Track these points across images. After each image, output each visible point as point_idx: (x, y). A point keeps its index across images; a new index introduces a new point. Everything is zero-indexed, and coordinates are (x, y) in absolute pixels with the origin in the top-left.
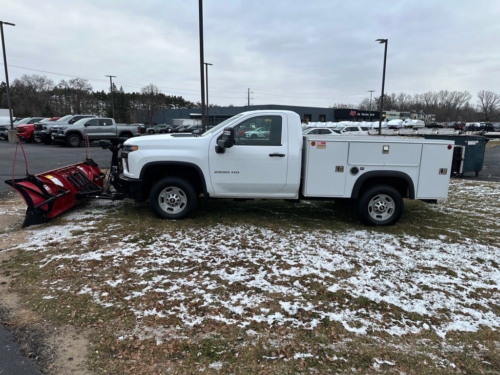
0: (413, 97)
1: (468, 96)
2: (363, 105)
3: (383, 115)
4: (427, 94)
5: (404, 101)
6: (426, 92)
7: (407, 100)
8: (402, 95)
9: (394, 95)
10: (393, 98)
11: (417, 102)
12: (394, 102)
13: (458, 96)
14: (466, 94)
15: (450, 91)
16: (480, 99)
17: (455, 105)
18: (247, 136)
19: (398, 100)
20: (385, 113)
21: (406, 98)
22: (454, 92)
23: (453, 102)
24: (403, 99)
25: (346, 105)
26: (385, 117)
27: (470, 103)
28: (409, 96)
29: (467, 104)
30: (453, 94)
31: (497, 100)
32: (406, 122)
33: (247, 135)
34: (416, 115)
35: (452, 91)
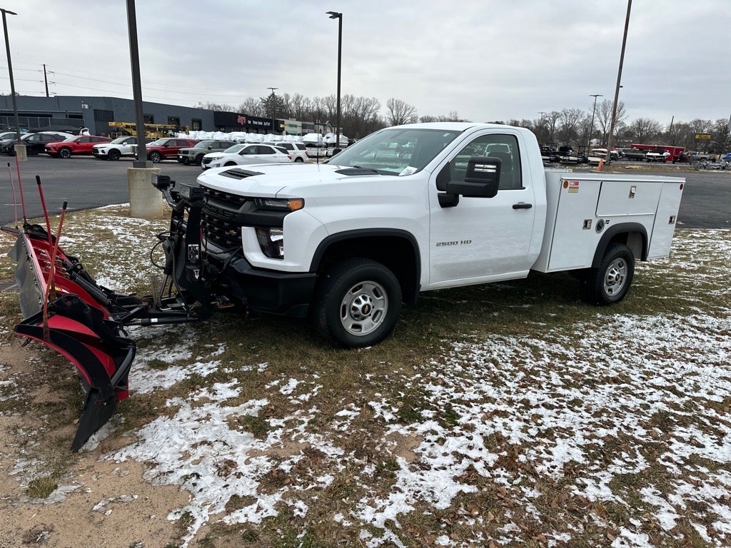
0: (312, 101)
1: (377, 105)
2: (245, 107)
3: (282, 126)
4: (329, 98)
5: (301, 106)
6: (328, 96)
7: (305, 105)
8: (298, 98)
9: (287, 96)
10: (287, 101)
11: (318, 108)
12: (288, 105)
13: (365, 104)
14: (374, 101)
15: (357, 96)
16: (390, 110)
17: (363, 115)
18: (101, 153)
19: (293, 104)
20: (283, 123)
21: (304, 102)
22: (361, 98)
23: (360, 112)
24: (299, 103)
25: (219, 107)
26: (283, 129)
27: (378, 114)
28: (307, 99)
29: (375, 116)
30: (360, 100)
31: (407, 112)
32: (328, 138)
33: (100, 150)
34: (321, 127)
35: (359, 97)
